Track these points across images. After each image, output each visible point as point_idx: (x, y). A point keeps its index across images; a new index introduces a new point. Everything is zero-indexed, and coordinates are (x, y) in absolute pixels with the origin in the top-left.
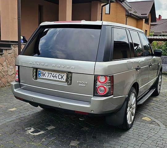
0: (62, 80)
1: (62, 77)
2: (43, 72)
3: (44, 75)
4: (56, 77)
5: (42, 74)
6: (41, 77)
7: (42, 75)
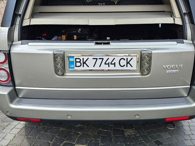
0: (129, 67)
1: (128, 63)
2: (81, 58)
3: (84, 63)
4: (114, 64)
5: (80, 62)
6: (76, 68)
7: (78, 64)
